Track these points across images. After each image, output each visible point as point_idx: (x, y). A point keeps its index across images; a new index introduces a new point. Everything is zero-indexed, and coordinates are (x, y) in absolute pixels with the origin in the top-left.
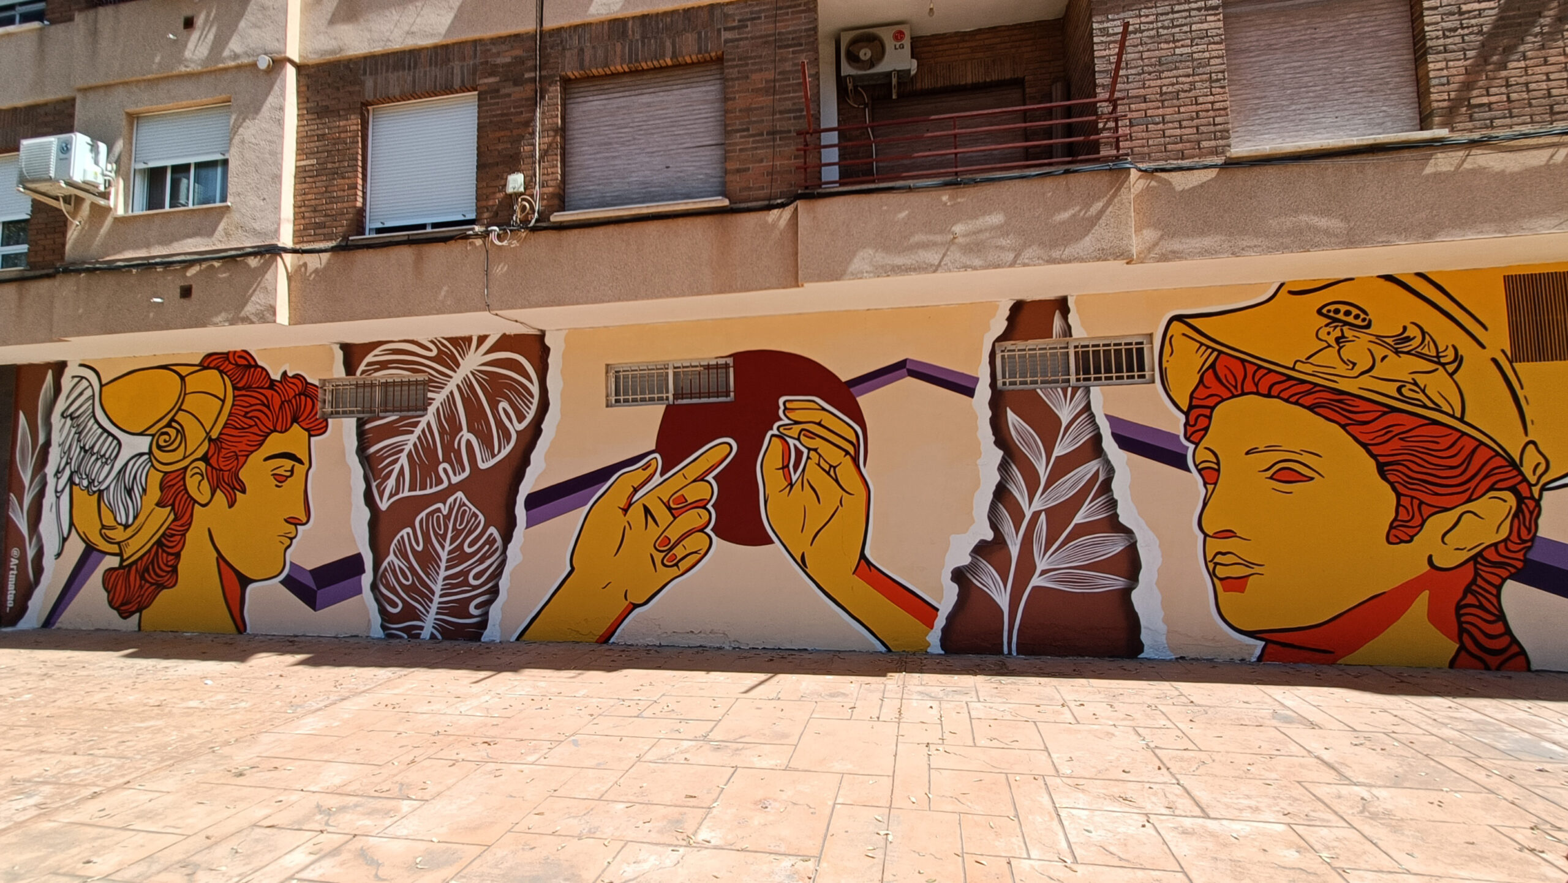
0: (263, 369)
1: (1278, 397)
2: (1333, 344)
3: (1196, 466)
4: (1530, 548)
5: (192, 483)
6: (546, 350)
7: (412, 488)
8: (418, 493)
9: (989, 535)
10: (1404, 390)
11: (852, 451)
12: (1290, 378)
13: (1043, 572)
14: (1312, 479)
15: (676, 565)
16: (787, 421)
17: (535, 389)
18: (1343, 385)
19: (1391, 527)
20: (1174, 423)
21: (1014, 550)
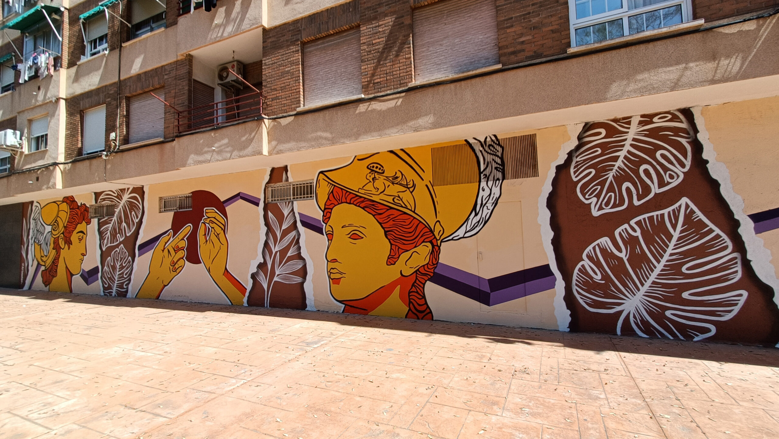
0: (76, 202)
1: (353, 204)
2: (371, 181)
3: (326, 233)
4: (436, 267)
5: (60, 241)
6: (144, 192)
7: (111, 243)
8: (112, 245)
9: (262, 261)
10: (395, 200)
11: (223, 228)
12: (357, 196)
13: (278, 275)
14: (363, 238)
15: (176, 271)
16: (206, 217)
17: (141, 207)
18: (375, 198)
19: (388, 258)
20: (319, 215)
21: (269, 267)
